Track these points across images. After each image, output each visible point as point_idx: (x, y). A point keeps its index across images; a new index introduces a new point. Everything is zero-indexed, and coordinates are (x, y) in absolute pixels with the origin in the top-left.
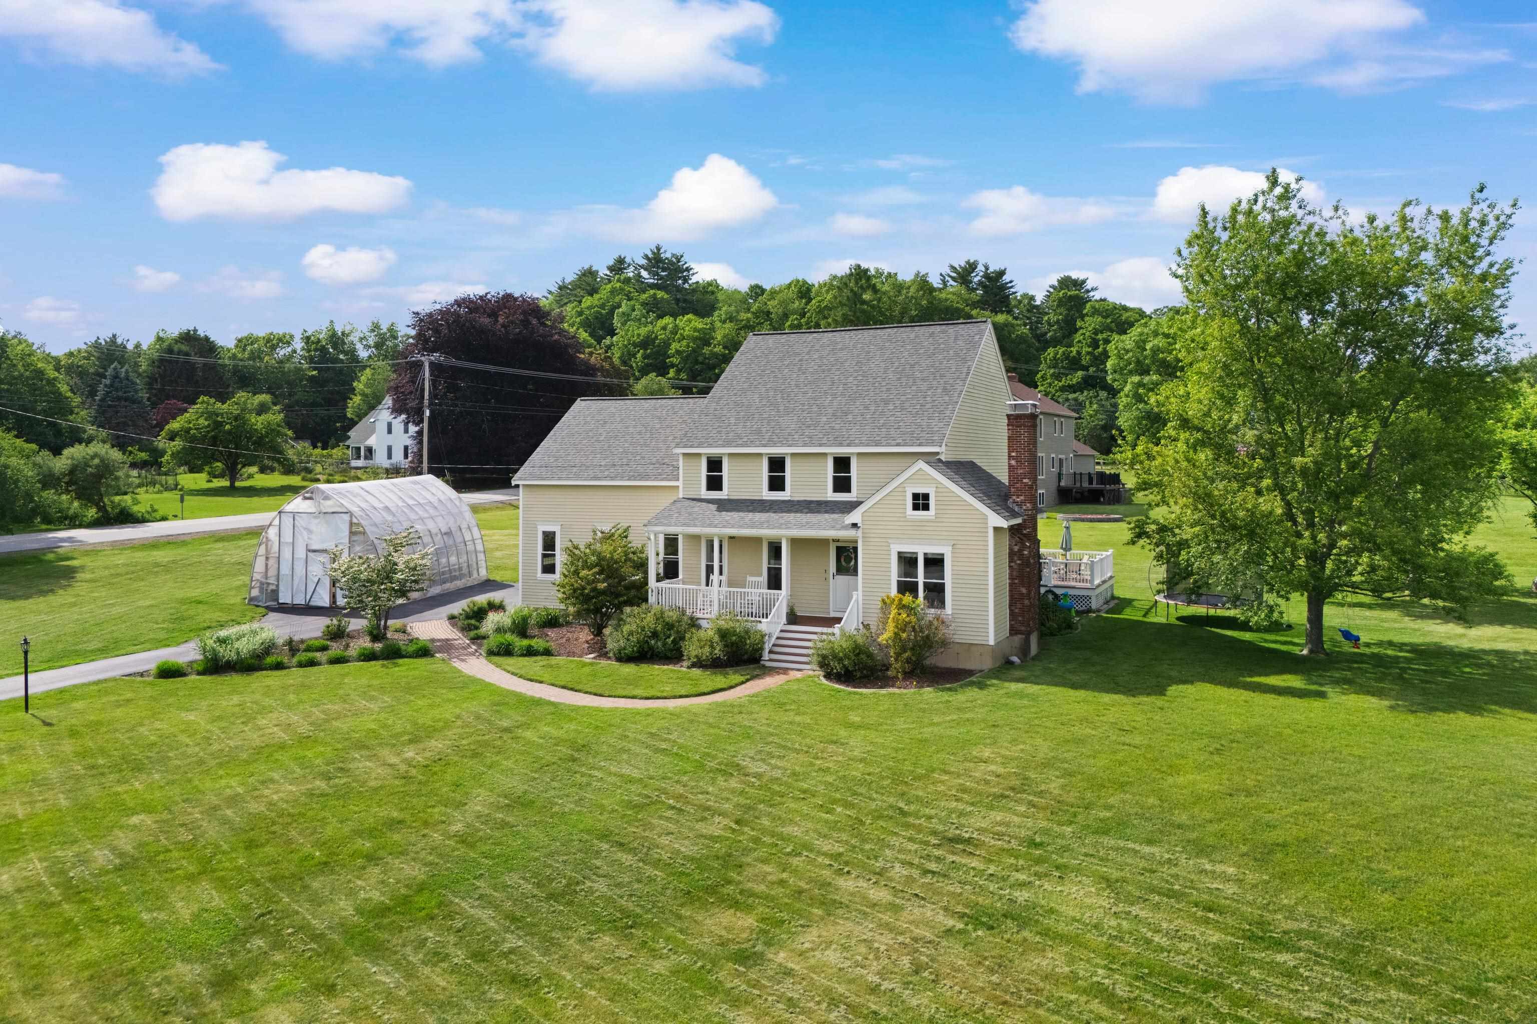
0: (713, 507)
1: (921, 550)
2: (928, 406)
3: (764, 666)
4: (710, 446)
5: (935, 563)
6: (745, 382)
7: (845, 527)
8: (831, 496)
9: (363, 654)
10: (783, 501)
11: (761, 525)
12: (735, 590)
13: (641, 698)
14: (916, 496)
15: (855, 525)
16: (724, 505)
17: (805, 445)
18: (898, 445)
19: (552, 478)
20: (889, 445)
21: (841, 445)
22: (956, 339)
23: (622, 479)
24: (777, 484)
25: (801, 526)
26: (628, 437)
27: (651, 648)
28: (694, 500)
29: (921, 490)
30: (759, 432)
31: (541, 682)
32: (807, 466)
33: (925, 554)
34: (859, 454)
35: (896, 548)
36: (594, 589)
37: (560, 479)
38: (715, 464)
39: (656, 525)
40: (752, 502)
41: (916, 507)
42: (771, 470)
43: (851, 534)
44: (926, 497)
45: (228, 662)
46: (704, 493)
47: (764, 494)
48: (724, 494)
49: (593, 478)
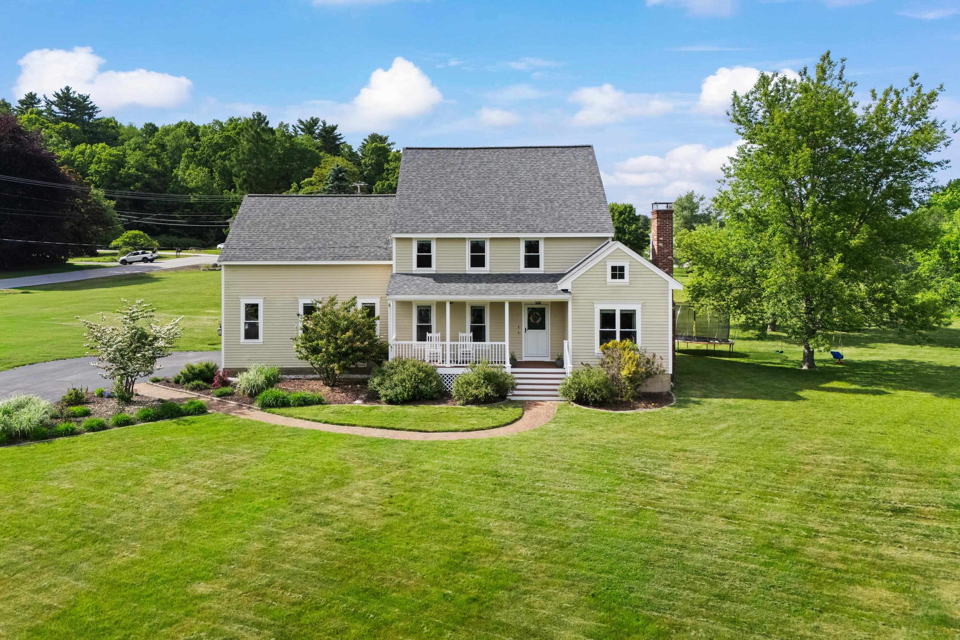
0: (431, 280)
1: (618, 308)
2: (585, 204)
3: (510, 400)
4: (420, 232)
5: (629, 317)
7: (558, 292)
8: (523, 270)
9: (147, 416)
10: (485, 275)
14: (614, 268)
15: (565, 291)
16: (439, 278)
17: (505, 232)
18: (581, 231)
19: (258, 259)
20: (572, 231)
21: (534, 231)
22: (575, 158)
23: (326, 259)
24: (478, 261)
26: (312, 227)
28: (407, 274)
29: (618, 264)
30: (458, 221)
32: (505, 249)
33: (621, 311)
34: (546, 239)
35: (599, 308)
36: (351, 347)
37: (266, 259)
38: (424, 247)
39: (396, 294)
40: (460, 275)
41: (614, 276)
42: (473, 251)
43: (564, 297)
44: (622, 269)
45: (23, 432)
46: (415, 269)
47: (467, 269)
48: (432, 270)
49: (298, 259)
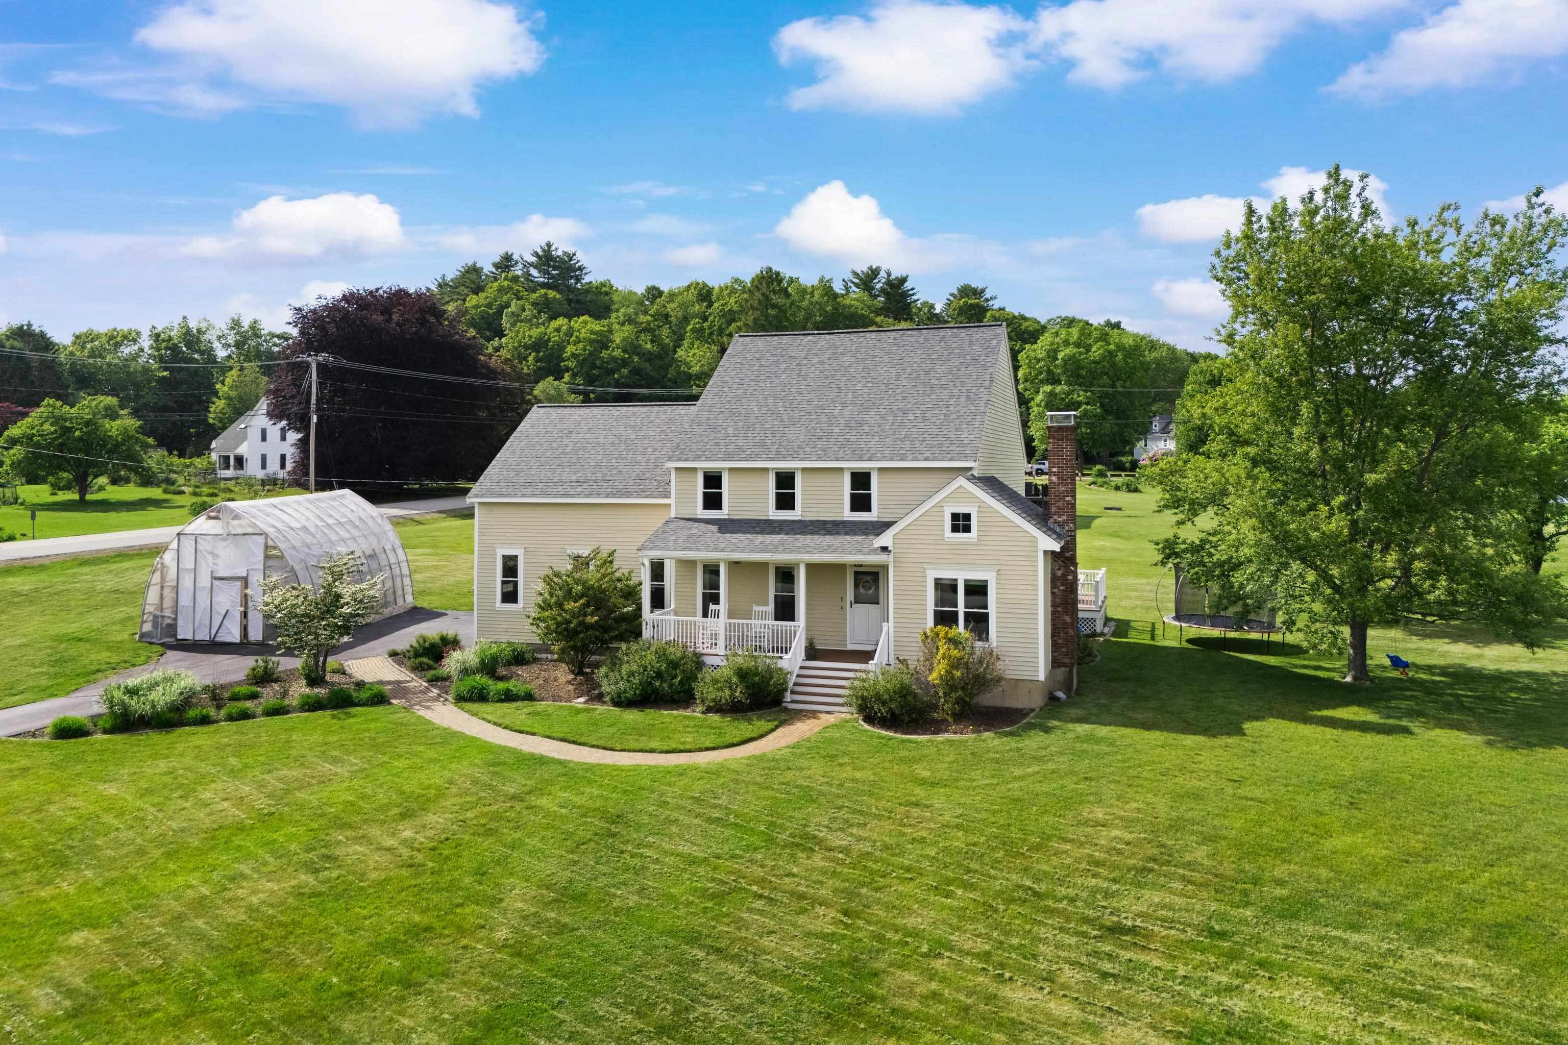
0: (714, 528)
1: (962, 576)
2: (953, 416)
3: (786, 708)
4: (708, 459)
5: (977, 590)
6: (737, 388)
7: (874, 551)
8: (848, 515)
9: (307, 703)
10: (793, 521)
11: (775, 549)
12: (736, 621)
13: (661, 752)
14: (955, 517)
15: (885, 549)
16: (727, 526)
17: (820, 459)
18: (927, 459)
19: (515, 495)
20: (915, 459)
21: (861, 459)
22: (971, 343)
23: (599, 495)
24: (785, 501)
25: (823, 551)
26: (599, 449)
27: (655, 691)
28: (689, 519)
29: (961, 510)
30: (762, 444)
31: (533, 734)
32: (822, 483)
33: (966, 581)
34: (881, 470)
35: (932, 575)
36: (582, 623)
37: (524, 496)
38: (713, 480)
39: (651, 549)
40: (758, 522)
41: (955, 529)
42: (779, 486)
43: (881, 558)
44: (967, 517)
45: (142, 717)
46: (701, 512)
47: (771, 513)
48: (723, 513)
49: (563, 496)
